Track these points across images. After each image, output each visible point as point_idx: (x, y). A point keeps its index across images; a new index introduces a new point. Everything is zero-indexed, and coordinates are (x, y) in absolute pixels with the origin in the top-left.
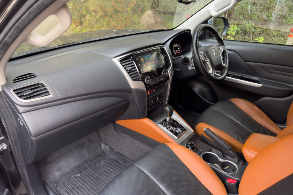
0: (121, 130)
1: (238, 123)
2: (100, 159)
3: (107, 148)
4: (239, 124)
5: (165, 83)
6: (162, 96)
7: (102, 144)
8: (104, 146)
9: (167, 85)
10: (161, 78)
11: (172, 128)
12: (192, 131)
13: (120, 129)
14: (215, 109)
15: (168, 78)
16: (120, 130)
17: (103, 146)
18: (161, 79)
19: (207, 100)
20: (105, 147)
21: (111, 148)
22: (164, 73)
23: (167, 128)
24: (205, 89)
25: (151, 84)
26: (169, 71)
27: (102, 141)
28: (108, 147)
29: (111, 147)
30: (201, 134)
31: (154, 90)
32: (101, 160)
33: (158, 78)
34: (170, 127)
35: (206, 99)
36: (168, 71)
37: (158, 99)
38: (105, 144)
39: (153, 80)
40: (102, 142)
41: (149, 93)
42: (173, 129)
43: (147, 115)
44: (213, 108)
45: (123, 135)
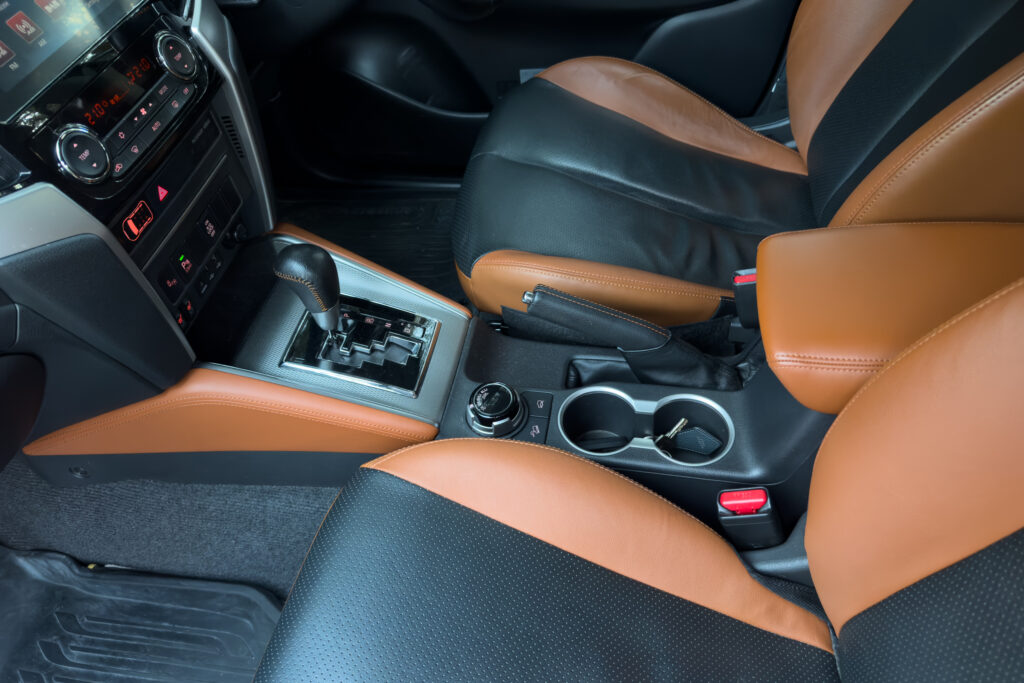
0: (84, 473)
1: (617, 183)
2: (53, 639)
3: (60, 566)
4: (622, 185)
5: (209, 116)
6: (227, 202)
7: (22, 562)
8: (35, 566)
9: (229, 122)
10: (169, 97)
11: (367, 350)
12: (460, 313)
13: (77, 470)
14: (504, 155)
15: (217, 78)
16: (78, 475)
17: (32, 568)
18: (176, 105)
19: (433, 105)
20: (50, 568)
21: (82, 564)
22: (169, 56)
23: (338, 368)
24: (405, 54)
25: (118, 167)
26: (201, 30)
27: (11, 548)
28: (64, 562)
29: (78, 555)
30: (503, 308)
31: (162, 193)
32: (59, 643)
33: (145, 105)
34: (353, 352)
35: (423, 100)
36: (195, 30)
37: (210, 229)
38: (40, 551)
39: (122, 135)
40: (12, 555)
41: (138, 224)
42: (373, 350)
43: (193, 356)
44: (495, 153)
45: (112, 490)
